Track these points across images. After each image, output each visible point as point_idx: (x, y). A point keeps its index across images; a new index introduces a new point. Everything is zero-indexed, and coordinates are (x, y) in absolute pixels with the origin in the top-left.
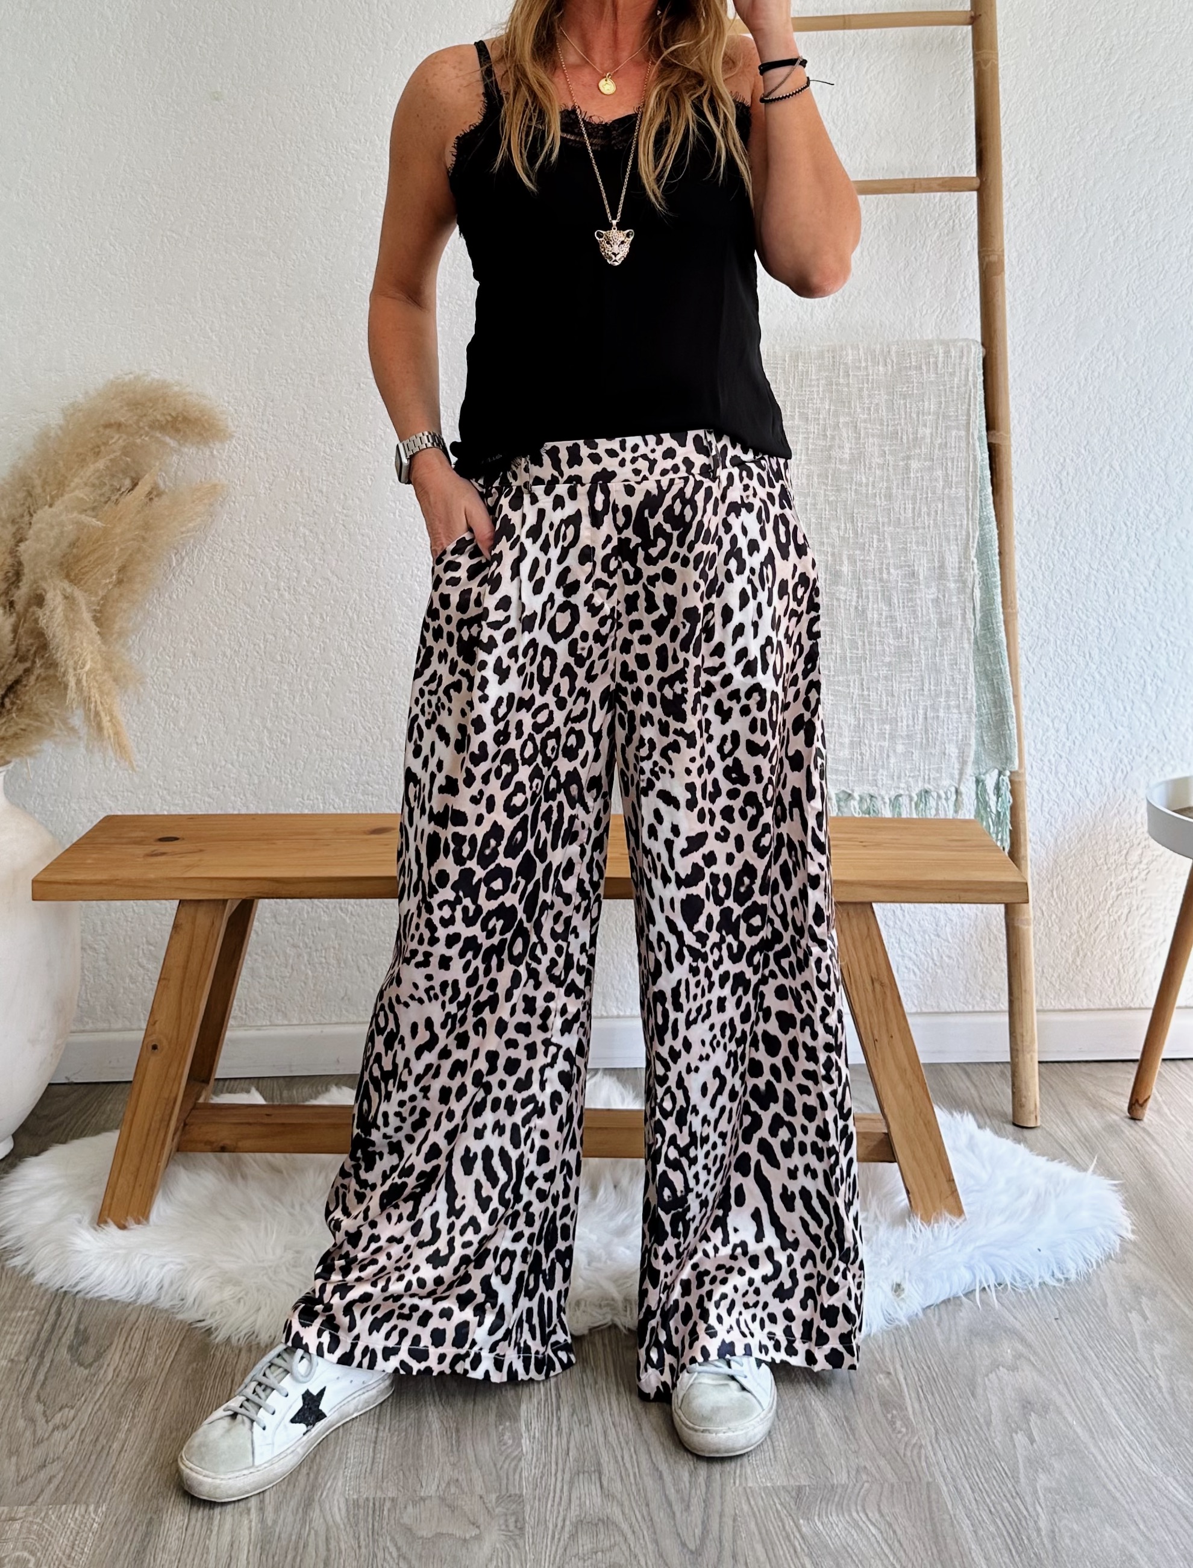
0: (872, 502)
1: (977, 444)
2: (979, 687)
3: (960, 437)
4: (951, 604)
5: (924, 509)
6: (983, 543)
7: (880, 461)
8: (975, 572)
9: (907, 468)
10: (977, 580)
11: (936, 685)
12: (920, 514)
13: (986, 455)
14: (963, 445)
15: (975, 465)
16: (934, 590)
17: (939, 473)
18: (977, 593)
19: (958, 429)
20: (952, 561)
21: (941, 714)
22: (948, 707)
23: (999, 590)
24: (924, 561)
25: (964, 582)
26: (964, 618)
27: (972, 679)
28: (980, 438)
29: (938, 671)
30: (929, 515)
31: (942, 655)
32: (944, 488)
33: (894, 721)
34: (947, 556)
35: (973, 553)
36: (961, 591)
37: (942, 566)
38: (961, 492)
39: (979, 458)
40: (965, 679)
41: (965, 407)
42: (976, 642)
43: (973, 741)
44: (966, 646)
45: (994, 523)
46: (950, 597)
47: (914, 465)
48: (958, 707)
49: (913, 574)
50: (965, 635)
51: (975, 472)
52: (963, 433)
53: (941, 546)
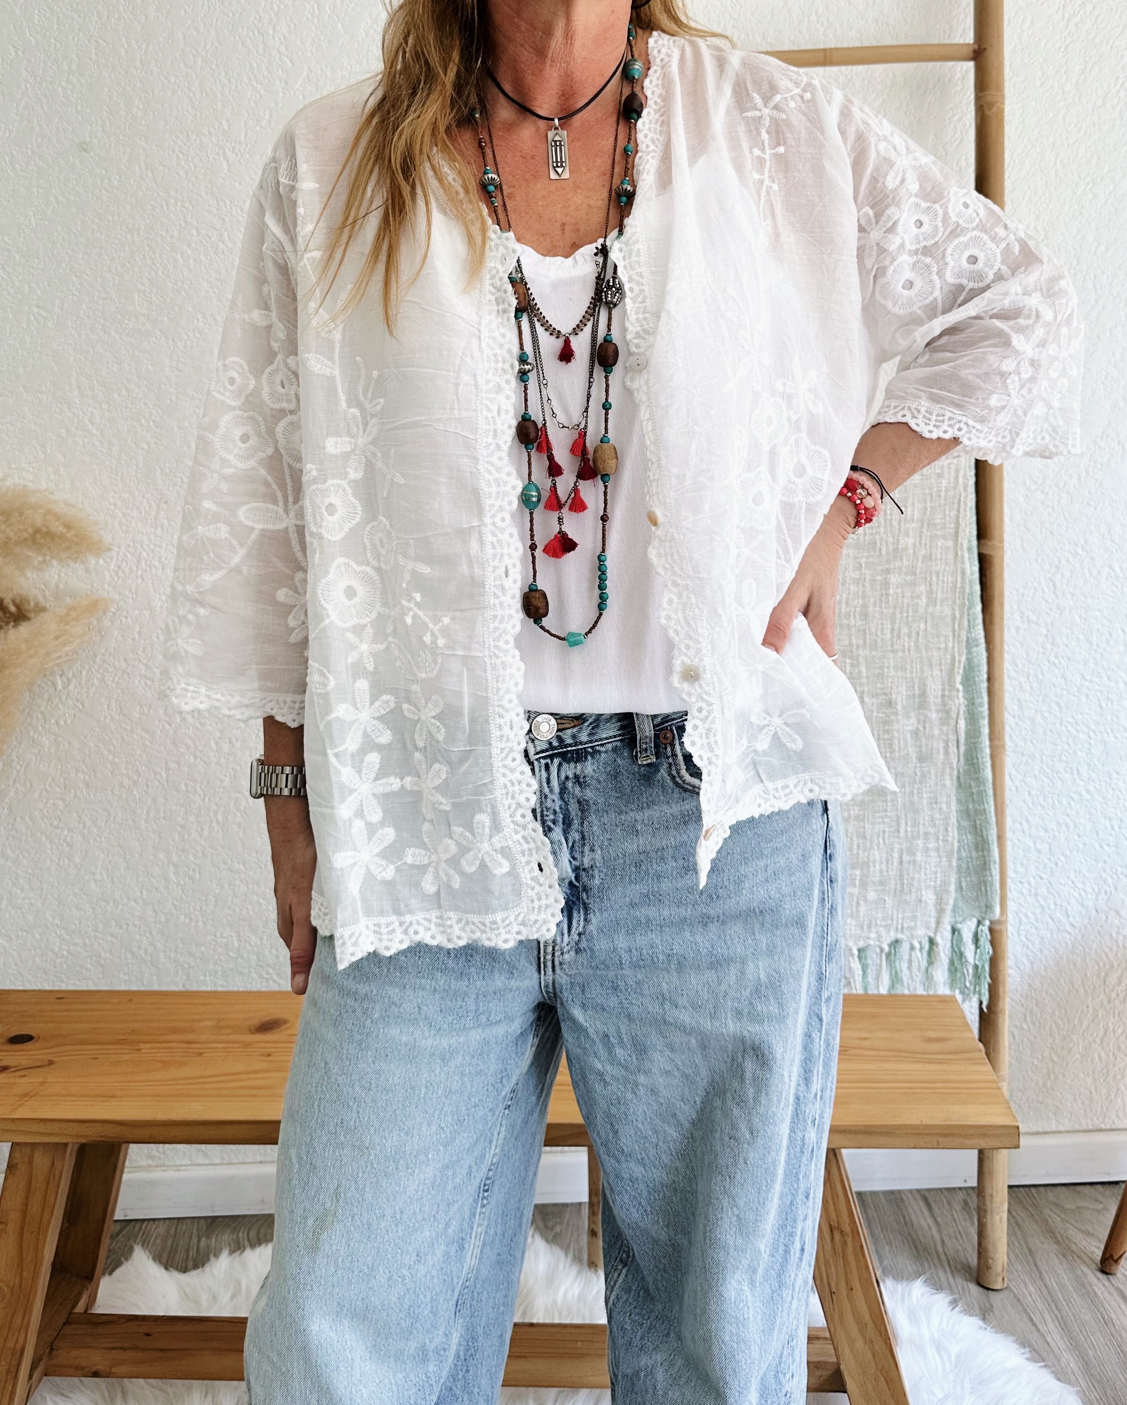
0: (845, 621)
1: (966, 555)
2: (960, 827)
3: (947, 548)
4: (933, 736)
5: (904, 630)
6: (970, 668)
7: (856, 575)
8: (960, 700)
9: (886, 584)
10: (962, 709)
11: (913, 826)
12: (899, 637)
13: (976, 568)
14: (951, 557)
15: (963, 579)
16: (913, 720)
17: (923, 588)
18: (962, 724)
19: (945, 538)
20: (934, 689)
21: (919, 858)
22: (927, 850)
23: (986, 721)
24: (903, 689)
25: (948, 712)
26: (946, 752)
27: (953, 820)
28: (970, 549)
29: (916, 811)
30: (909, 636)
31: (920, 793)
32: (927, 606)
33: (865, 866)
34: (929, 683)
35: (959, 678)
36: (944, 722)
37: (923, 694)
38: (947, 611)
39: (968, 572)
40: (947, 819)
41: (953, 513)
42: (958, 778)
43: (953, 887)
44: (948, 783)
45: (983, 645)
46: (931, 727)
47: (894, 579)
48: (937, 850)
49: (890, 703)
50: (948, 770)
51: (963, 588)
52: (950, 543)
53: (922, 671)
